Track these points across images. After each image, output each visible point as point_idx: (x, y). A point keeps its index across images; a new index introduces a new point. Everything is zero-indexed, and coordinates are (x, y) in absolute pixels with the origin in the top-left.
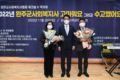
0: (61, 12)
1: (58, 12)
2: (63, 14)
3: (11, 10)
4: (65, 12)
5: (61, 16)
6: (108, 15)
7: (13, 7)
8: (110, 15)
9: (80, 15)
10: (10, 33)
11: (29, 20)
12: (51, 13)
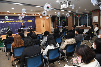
1: (17, 21)
3: (3, 21)
7: (3, 20)
8: (30, 21)
9: (23, 21)
10: (3, 28)
11: (9, 23)
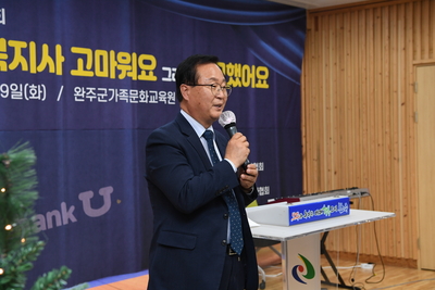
0: (75, 50)
1: (58, 48)
2: (80, 61)
4: (88, 52)
5: (73, 73)
6: (234, 78)
8: (240, 79)
9: (147, 72)
12: (25, 53)
